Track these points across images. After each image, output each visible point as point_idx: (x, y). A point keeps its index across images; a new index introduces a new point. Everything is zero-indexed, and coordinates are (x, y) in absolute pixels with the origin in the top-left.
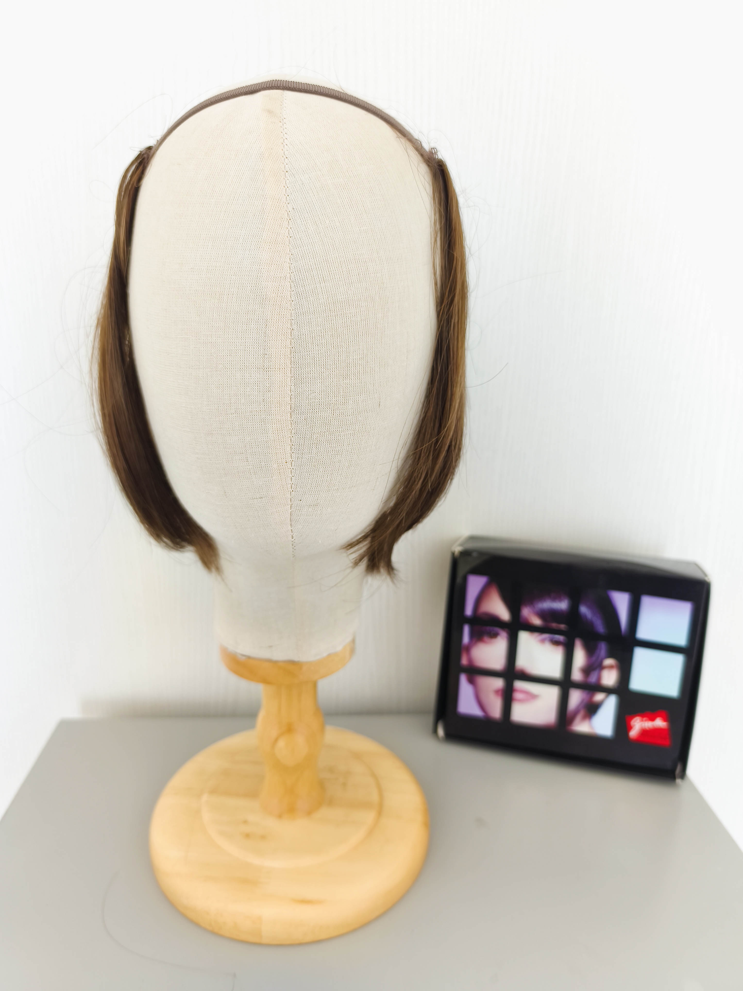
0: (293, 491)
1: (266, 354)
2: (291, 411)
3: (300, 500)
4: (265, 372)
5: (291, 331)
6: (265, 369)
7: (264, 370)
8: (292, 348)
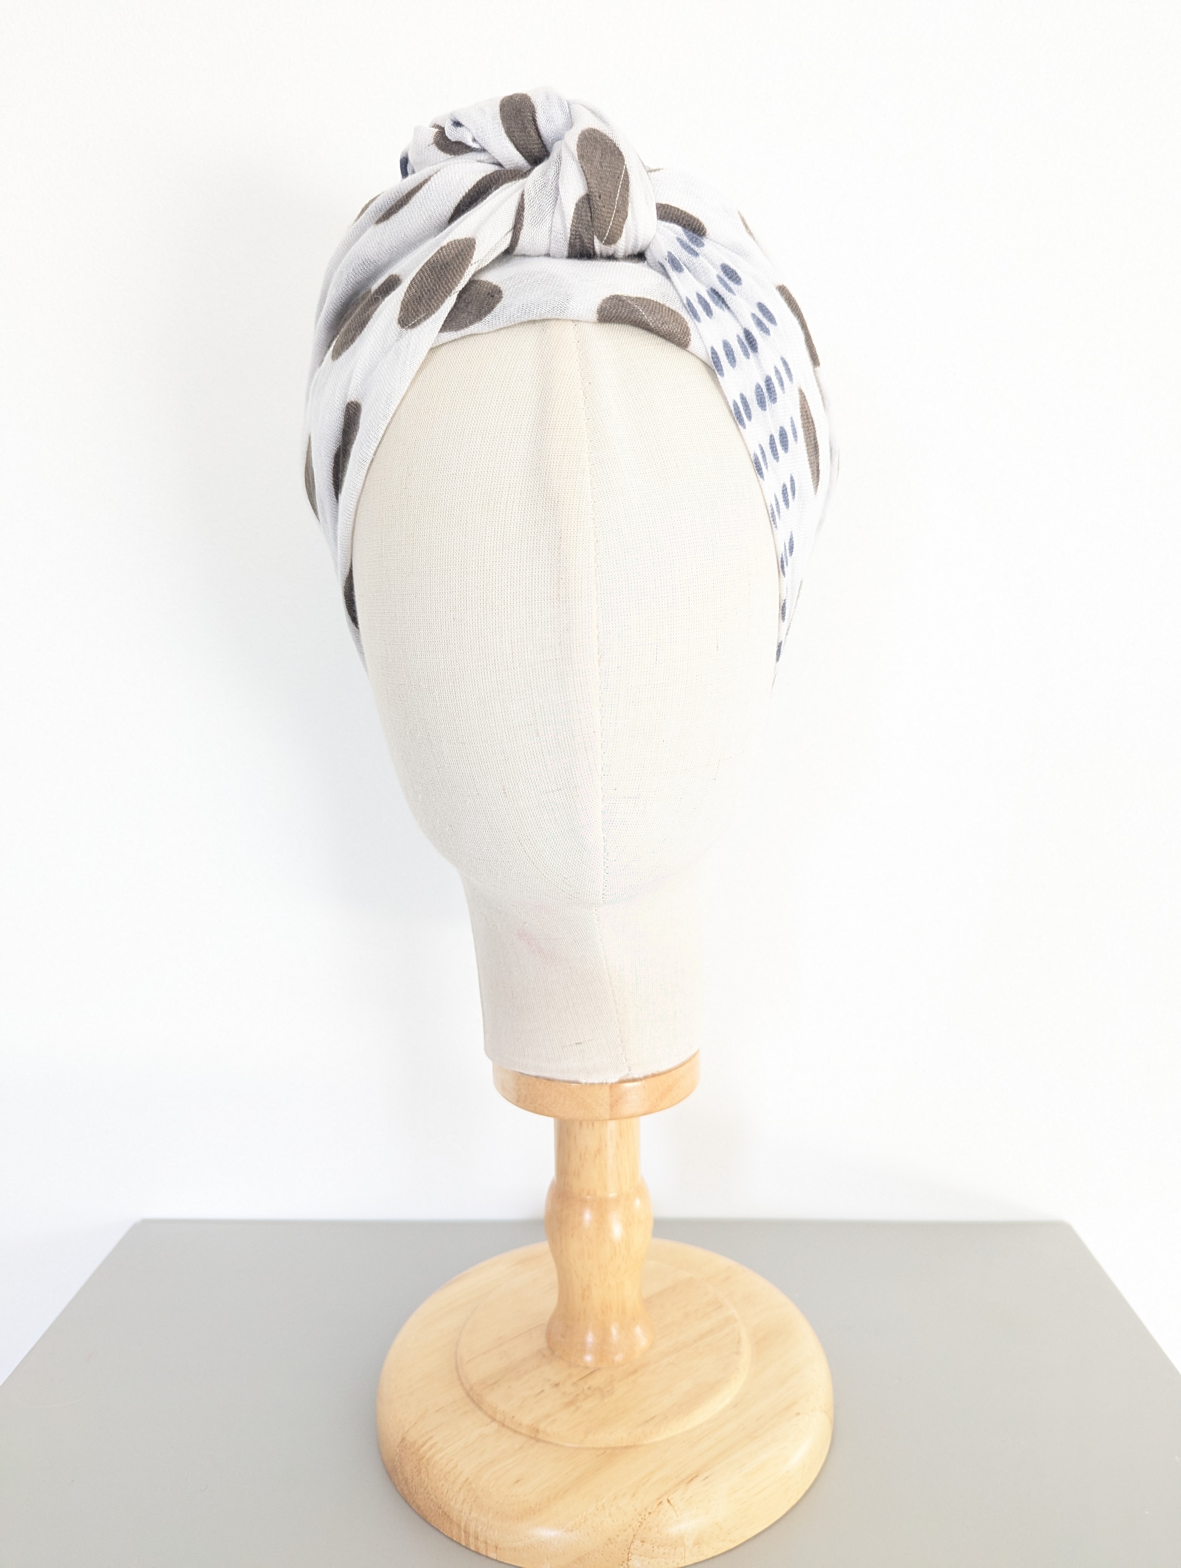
0: (604, 775)
1: (562, 578)
2: (599, 657)
3: (615, 789)
4: (561, 603)
5: (595, 543)
6: (561, 599)
7: (559, 601)
8: (597, 566)
